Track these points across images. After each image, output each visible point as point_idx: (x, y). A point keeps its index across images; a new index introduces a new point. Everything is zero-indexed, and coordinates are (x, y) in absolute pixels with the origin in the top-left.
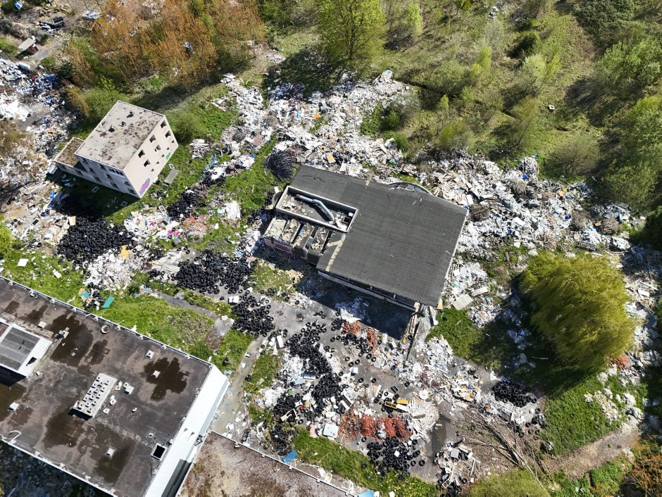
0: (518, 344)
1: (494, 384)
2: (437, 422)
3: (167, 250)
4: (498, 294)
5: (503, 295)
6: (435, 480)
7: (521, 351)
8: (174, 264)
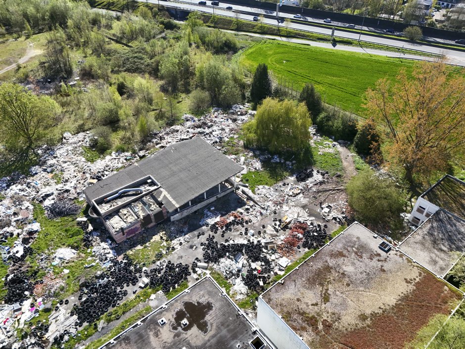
0: (280, 161)
1: (295, 179)
2: (305, 210)
3: (47, 320)
4: (249, 156)
5: (251, 154)
6: (338, 225)
7: (285, 162)
8: (67, 319)
